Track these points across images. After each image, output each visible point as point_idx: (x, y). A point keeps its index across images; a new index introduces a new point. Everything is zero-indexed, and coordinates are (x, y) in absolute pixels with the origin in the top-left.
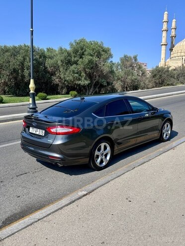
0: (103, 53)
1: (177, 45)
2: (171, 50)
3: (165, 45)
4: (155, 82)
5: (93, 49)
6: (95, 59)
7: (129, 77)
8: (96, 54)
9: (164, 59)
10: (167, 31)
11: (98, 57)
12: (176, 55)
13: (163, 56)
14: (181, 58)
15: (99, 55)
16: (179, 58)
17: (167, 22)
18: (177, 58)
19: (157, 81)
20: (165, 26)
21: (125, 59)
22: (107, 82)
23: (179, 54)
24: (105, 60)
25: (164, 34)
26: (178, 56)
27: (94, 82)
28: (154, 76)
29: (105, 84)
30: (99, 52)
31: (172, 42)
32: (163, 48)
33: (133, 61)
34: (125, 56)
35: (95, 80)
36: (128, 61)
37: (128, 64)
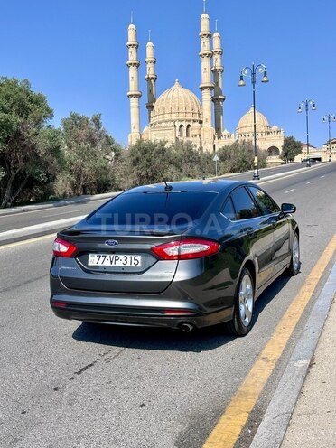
0: (31, 106)
1: (161, 97)
2: (150, 107)
3: (136, 95)
4: (139, 175)
5: (8, 98)
6: (15, 119)
7: (90, 163)
8: (16, 107)
9: (137, 126)
10: (138, 65)
11: (22, 116)
12: (160, 118)
13: (134, 120)
14: (172, 124)
15: (23, 111)
16: (169, 124)
17: (137, 47)
18: (164, 124)
19: (144, 173)
20: (132, 56)
21: (75, 123)
22: (48, 175)
23: (167, 117)
24: (38, 122)
25: (133, 72)
26: (166, 122)
27: (14, 174)
28: (136, 162)
29: (43, 178)
30: (23, 105)
31: (150, 91)
32: (134, 102)
33: (93, 127)
34: (73, 116)
35: (15, 169)
36: (81, 127)
37: (84, 133)
